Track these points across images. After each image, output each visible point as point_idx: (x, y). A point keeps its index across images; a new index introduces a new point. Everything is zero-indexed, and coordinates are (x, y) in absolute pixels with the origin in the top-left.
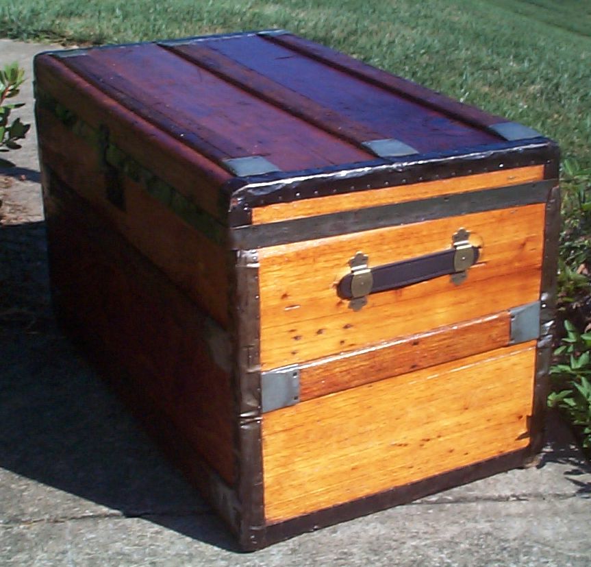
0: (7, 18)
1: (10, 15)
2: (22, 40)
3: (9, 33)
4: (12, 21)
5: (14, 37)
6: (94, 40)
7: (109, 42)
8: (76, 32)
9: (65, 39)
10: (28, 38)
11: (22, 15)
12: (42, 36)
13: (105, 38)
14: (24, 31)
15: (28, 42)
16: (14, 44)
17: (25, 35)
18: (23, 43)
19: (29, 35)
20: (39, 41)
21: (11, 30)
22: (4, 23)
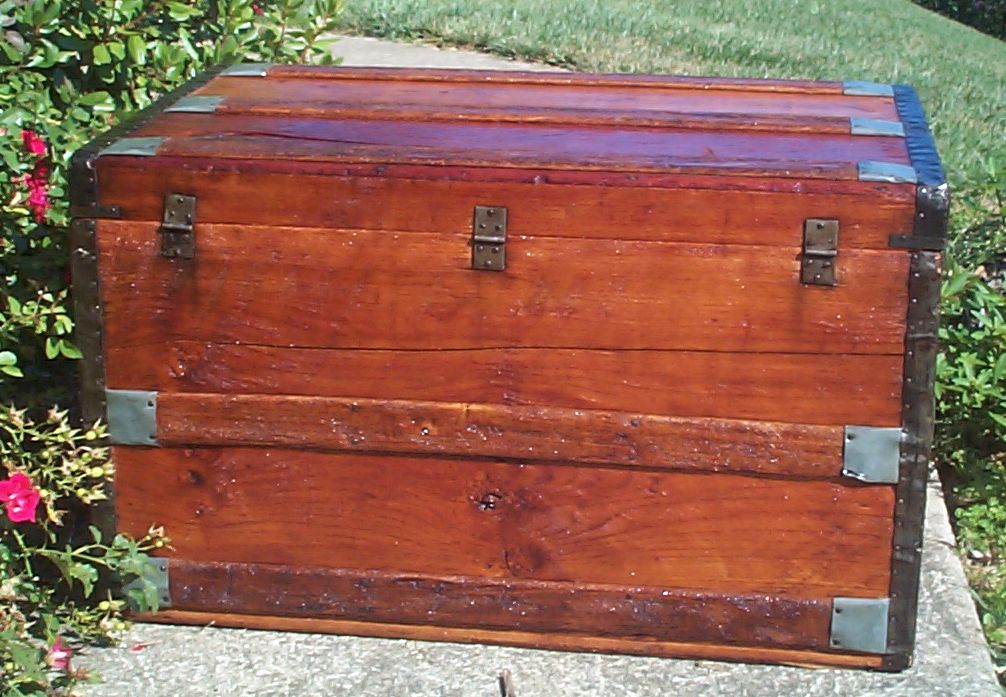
0: (375, 16)
1: (380, 10)
2: (390, 39)
3: (376, 31)
4: (382, 18)
5: (380, 36)
6: (478, 42)
7: (497, 44)
8: (455, 31)
9: (441, 39)
10: (397, 37)
11: (395, 12)
12: (414, 35)
13: (492, 39)
14: (393, 29)
15: (396, 42)
16: (381, 43)
17: (394, 33)
18: (389, 43)
19: (399, 33)
20: (410, 42)
21: (378, 28)
22: (373, 20)
